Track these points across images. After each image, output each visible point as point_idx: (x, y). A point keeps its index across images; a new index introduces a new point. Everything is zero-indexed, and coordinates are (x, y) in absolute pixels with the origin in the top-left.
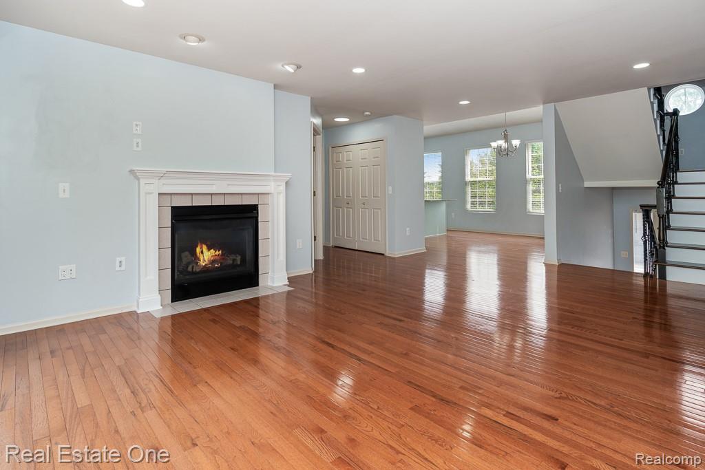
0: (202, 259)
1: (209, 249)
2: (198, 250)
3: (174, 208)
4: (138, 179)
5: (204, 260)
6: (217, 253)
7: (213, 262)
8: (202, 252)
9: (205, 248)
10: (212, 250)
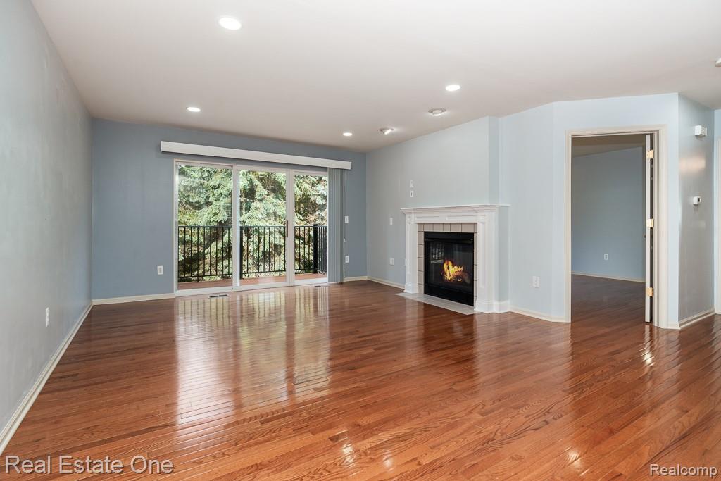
0: (448, 274)
1: (453, 266)
2: (445, 266)
3: (425, 233)
4: (405, 215)
5: (450, 276)
6: (460, 269)
7: (457, 277)
8: (448, 268)
9: (450, 264)
10: (456, 267)
